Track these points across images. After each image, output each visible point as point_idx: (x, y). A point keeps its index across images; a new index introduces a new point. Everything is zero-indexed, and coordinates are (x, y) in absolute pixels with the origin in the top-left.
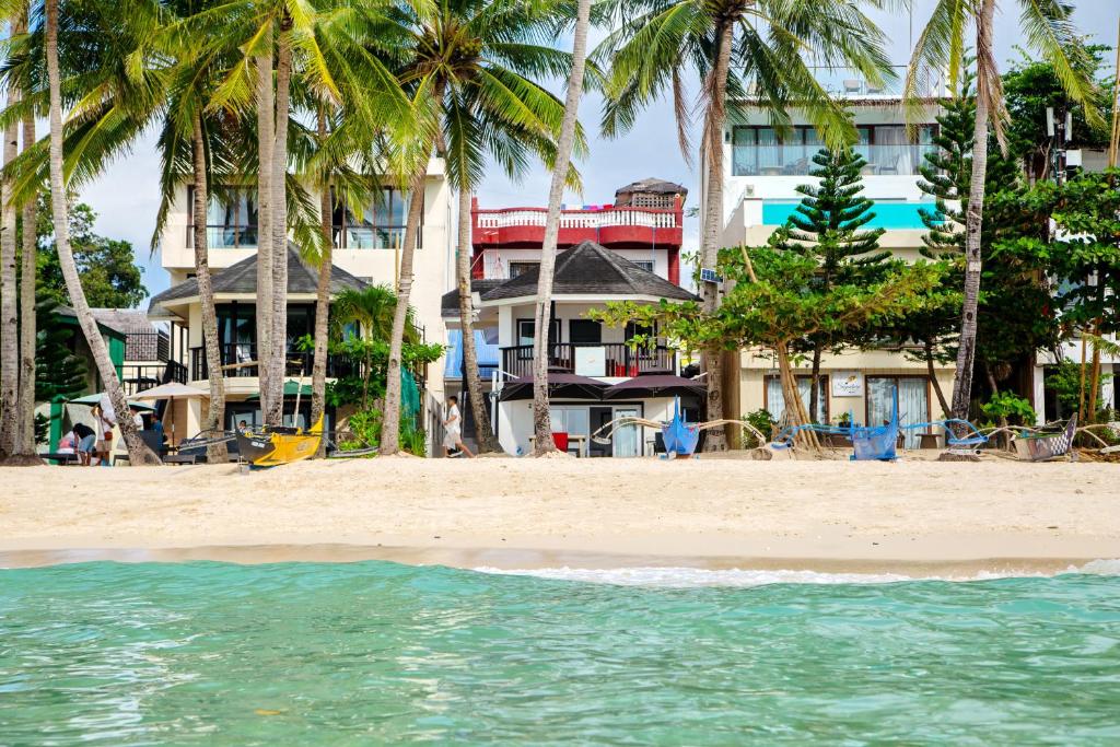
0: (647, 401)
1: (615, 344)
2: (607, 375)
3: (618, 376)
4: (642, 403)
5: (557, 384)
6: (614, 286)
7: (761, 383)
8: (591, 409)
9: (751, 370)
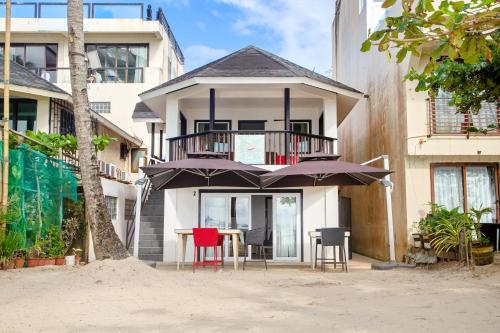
0: (305, 189)
1: (275, 132)
2: (267, 163)
3: (278, 163)
4: (301, 191)
5: (211, 171)
6: (272, 72)
7: (427, 171)
8: (253, 196)
9: (418, 157)
